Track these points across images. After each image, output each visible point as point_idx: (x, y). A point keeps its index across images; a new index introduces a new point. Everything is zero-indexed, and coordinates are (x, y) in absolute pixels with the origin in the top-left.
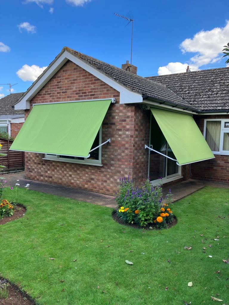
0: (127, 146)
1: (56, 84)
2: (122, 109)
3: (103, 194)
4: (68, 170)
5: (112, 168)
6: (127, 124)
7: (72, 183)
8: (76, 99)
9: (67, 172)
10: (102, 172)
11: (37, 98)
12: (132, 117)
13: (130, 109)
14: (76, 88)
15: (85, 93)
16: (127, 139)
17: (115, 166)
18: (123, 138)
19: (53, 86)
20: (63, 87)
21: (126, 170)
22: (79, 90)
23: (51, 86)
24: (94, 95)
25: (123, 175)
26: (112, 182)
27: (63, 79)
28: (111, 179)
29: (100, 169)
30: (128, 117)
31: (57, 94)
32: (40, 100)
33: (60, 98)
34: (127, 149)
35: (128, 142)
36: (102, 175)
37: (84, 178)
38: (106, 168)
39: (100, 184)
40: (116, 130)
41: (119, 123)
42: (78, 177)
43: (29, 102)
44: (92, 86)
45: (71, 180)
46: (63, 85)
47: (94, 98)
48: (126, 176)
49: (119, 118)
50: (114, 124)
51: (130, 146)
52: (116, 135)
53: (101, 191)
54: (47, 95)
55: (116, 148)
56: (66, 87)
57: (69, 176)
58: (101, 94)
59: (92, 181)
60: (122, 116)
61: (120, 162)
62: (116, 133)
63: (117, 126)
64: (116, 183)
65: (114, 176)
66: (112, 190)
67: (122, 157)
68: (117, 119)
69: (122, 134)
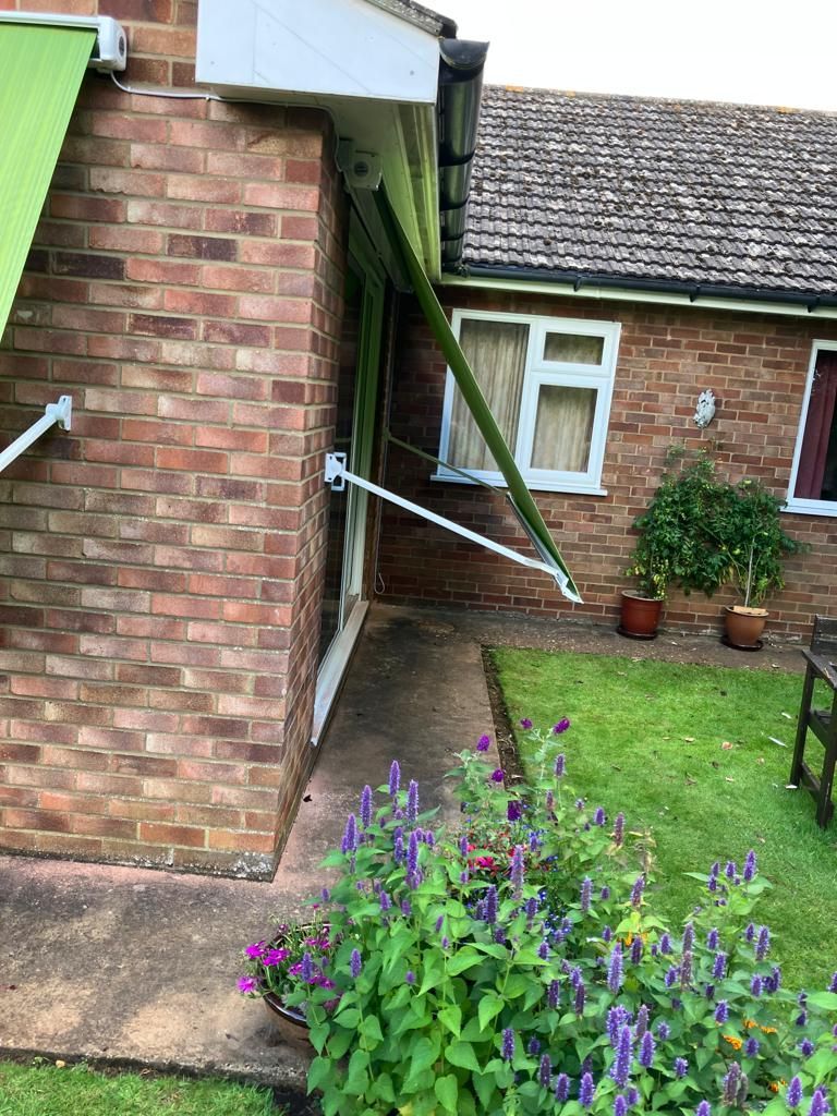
0: (239, 467)
2: (198, 144)
5: (86, 643)
6: (247, 285)
12: (292, 227)
13: (272, 147)
16: (239, 413)
17: (121, 625)
18: (208, 400)
21: (228, 658)
25: (197, 701)
26: (92, 759)
28: (86, 736)
30: (256, 223)
34: (237, 491)
35: (255, 435)
38: (34, 643)
40: (134, 327)
41: (165, 269)
48: (231, 706)
49: (157, 217)
50: (110, 268)
51: (273, 468)
52: (129, 368)
55: (127, 479)
60: (193, 206)
61: (168, 595)
62: (126, 354)
63: (146, 290)
64: (127, 761)
65: (116, 710)
66: (92, 817)
67: (196, 554)
68: (141, 223)
69: (192, 366)
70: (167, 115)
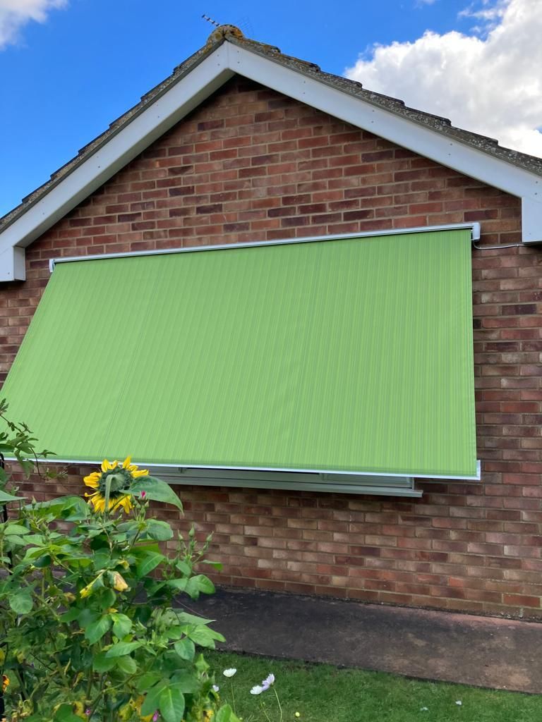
1: (162, 177)
2: (514, 265)
3: (427, 608)
4: (234, 519)
5: (470, 500)
7: (262, 573)
8: (272, 235)
9: (234, 525)
10: (421, 519)
11: (63, 234)
14: (270, 192)
15: (320, 208)
17: (487, 490)
18: (527, 377)
19: (152, 185)
20: (201, 189)
22: (286, 200)
23: (135, 187)
24: (363, 215)
25: (530, 528)
26: (475, 560)
27: (199, 159)
28: (471, 547)
29: (409, 509)
31: (171, 216)
32: (80, 242)
33: (186, 232)
36: (419, 531)
37: (324, 547)
38: (443, 501)
39: (412, 569)
40: (487, 348)
41: (501, 321)
42: (293, 545)
43: (24, 250)
44: (355, 181)
45: (254, 559)
46: (200, 180)
47: (364, 227)
49: (496, 299)
53: (416, 597)
54: (117, 224)
56: (214, 188)
57: (246, 545)
58: (397, 211)
59: (368, 560)
60: (513, 292)
61: (510, 474)
62: (483, 361)
63: (492, 332)
64: (494, 561)
65: (487, 533)
66: (476, 591)
67: (524, 453)
68: (488, 302)
69: (517, 363)
70: (499, 255)
